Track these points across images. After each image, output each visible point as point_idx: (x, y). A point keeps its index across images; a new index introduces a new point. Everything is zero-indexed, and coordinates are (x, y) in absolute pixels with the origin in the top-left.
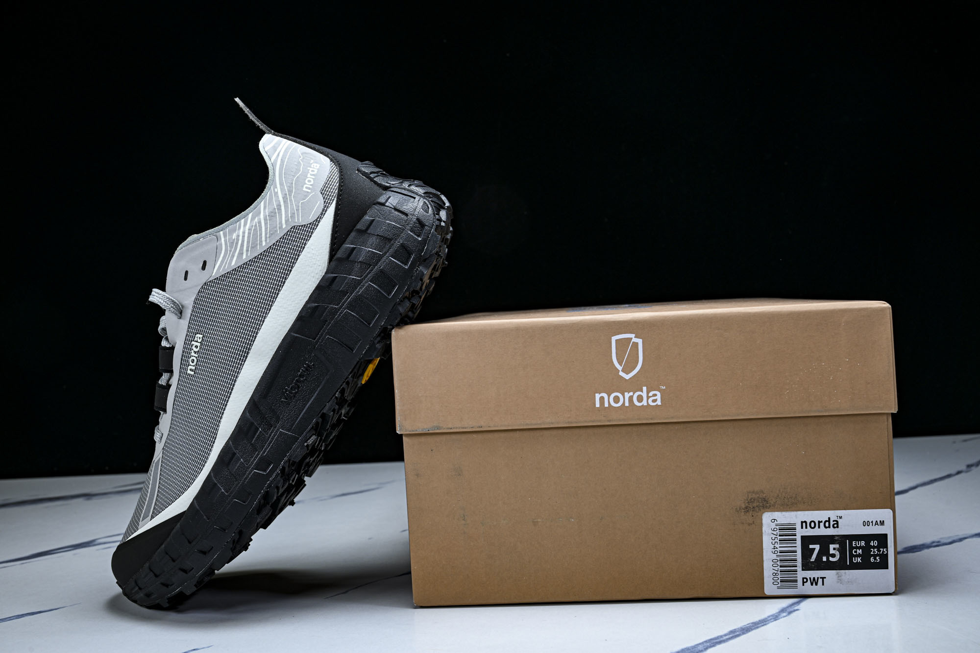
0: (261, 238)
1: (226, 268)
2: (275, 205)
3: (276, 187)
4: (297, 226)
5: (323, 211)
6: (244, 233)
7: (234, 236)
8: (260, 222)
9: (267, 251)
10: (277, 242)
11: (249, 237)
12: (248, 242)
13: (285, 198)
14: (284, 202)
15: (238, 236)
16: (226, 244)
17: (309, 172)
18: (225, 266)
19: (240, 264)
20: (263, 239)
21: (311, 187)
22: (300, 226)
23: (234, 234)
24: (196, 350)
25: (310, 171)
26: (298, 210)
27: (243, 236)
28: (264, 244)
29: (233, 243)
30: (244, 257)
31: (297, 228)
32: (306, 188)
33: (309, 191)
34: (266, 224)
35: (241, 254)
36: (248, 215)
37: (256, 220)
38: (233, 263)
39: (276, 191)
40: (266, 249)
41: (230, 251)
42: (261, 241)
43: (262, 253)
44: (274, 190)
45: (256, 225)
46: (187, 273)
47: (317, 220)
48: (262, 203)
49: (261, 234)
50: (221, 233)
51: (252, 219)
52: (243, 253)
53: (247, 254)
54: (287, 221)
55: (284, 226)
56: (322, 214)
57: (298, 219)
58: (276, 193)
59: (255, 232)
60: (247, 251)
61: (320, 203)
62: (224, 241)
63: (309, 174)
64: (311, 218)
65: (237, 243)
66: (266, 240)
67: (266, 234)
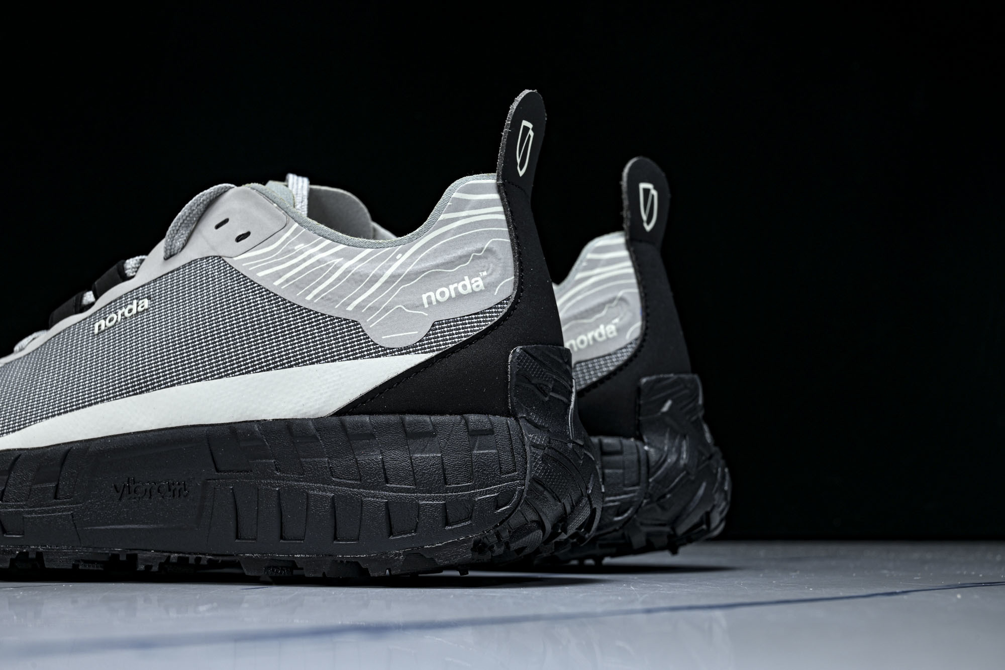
0: (314, 288)
1: (251, 269)
2: (373, 272)
3: (403, 252)
4: (361, 327)
5: (405, 348)
6: (310, 257)
7: (300, 247)
8: (337, 268)
9: (302, 310)
10: (322, 315)
11: (307, 268)
12: (300, 273)
13: (394, 277)
14: (386, 282)
15: (301, 252)
16: (283, 244)
17: (458, 282)
18: (251, 266)
19: (263, 284)
20: (315, 292)
21: (434, 303)
22: (363, 331)
23: (302, 245)
24: (127, 315)
25: (462, 283)
26: (386, 310)
27: (304, 260)
28: (309, 298)
29: (289, 251)
30: (277, 283)
31: (359, 328)
32: (429, 297)
33: (426, 306)
34: (339, 279)
35: (278, 275)
36: (341, 243)
37: (337, 261)
38: (260, 274)
39: (398, 257)
40: (303, 305)
41: (276, 257)
42: (310, 291)
43: (294, 304)
44: (397, 254)
45: (328, 266)
46: (226, 221)
47: (386, 350)
48: (368, 251)
49: (319, 283)
50: (296, 225)
51: (336, 255)
52: (280, 277)
53: (282, 284)
54: (359, 307)
55: (350, 308)
56: (400, 350)
57: (372, 322)
58: (394, 259)
59: (318, 272)
60: (287, 281)
61: (415, 334)
62: (288, 238)
63: (455, 285)
64: (384, 340)
65: (291, 258)
66: (315, 297)
67: (324, 291)
